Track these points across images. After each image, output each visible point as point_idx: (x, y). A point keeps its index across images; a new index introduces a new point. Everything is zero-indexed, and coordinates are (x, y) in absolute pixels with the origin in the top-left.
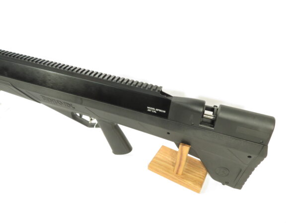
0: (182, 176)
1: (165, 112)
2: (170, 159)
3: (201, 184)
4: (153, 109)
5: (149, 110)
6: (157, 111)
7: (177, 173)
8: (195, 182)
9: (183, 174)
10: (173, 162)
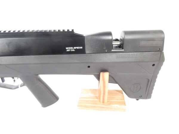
0: (108, 103)
1: (81, 48)
2: (93, 95)
3: (124, 103)
4: (71, 48)
5: (68, 50)
6: (75, 49)
7: (103, 102)
8: (119, 103)
9: (108, 102)
10: (96, 97)
